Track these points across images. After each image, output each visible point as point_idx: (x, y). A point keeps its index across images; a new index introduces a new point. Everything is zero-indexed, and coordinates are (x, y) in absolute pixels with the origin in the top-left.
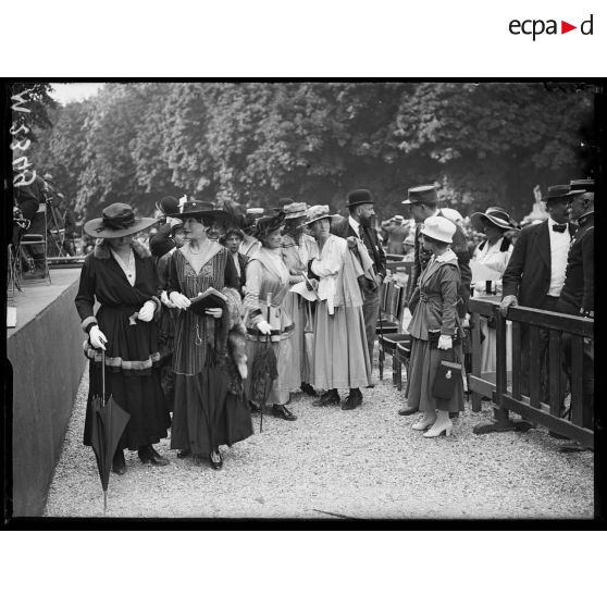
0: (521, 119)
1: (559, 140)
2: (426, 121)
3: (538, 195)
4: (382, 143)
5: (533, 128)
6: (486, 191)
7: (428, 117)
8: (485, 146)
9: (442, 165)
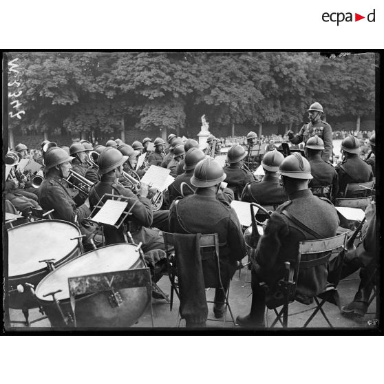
0: (198, 74)
1: (219, 87)
2: (139, 71)
3: (203, 120)
4: (106, 83)
5: (205, 79)
6: (176, 118)
7: (141, 68)
8: (178, 89)
9: (151, 101)
